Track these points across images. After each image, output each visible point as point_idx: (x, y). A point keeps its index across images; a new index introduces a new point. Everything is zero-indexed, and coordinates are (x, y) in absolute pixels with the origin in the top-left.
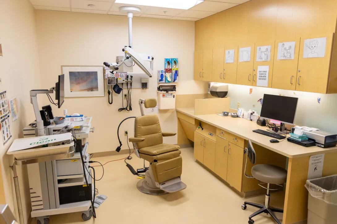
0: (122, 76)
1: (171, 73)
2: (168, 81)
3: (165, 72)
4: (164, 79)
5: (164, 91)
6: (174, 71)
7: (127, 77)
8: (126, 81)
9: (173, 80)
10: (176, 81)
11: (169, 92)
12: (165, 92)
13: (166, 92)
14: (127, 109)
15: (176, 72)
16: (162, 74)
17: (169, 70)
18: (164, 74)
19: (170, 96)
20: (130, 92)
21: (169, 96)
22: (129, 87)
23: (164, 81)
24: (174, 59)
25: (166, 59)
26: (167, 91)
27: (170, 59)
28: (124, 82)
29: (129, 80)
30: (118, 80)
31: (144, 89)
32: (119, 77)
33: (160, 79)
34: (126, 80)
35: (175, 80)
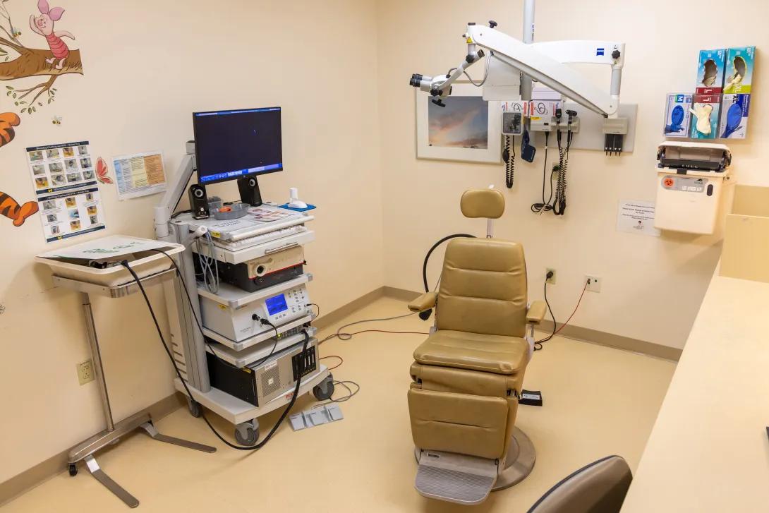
0: (543, 110)
1: (716, 106)
2: (700, 134)
3: (694, 100)
4: (685, 123)
5: (671, 167)
6: (729, 99)
7: (558, 113)
8: (553, 127)
9: (723, 130)
10: (734, 135)
11: (689, 172)
12: (675, 171)
13: (678, 173)
14: (554, 208)
15: (740, 100)
16: (679, 108)
17: (709, 93)
18: (685, 106)
19: (693, 188)
20: (565, 158)
21: (688, 185)
22: (564, 144)
23: (682, 133)
24: (733, 51)
25: (703, 54)
26: (682, 167)
27: (719, 53)
28: (549, 128)
29: (564, 124)
30: (532, 122)
31: (613, 153)
32: (536, 114)
33: (670, 123)
34: (555, 124)
35: (729, 131)
